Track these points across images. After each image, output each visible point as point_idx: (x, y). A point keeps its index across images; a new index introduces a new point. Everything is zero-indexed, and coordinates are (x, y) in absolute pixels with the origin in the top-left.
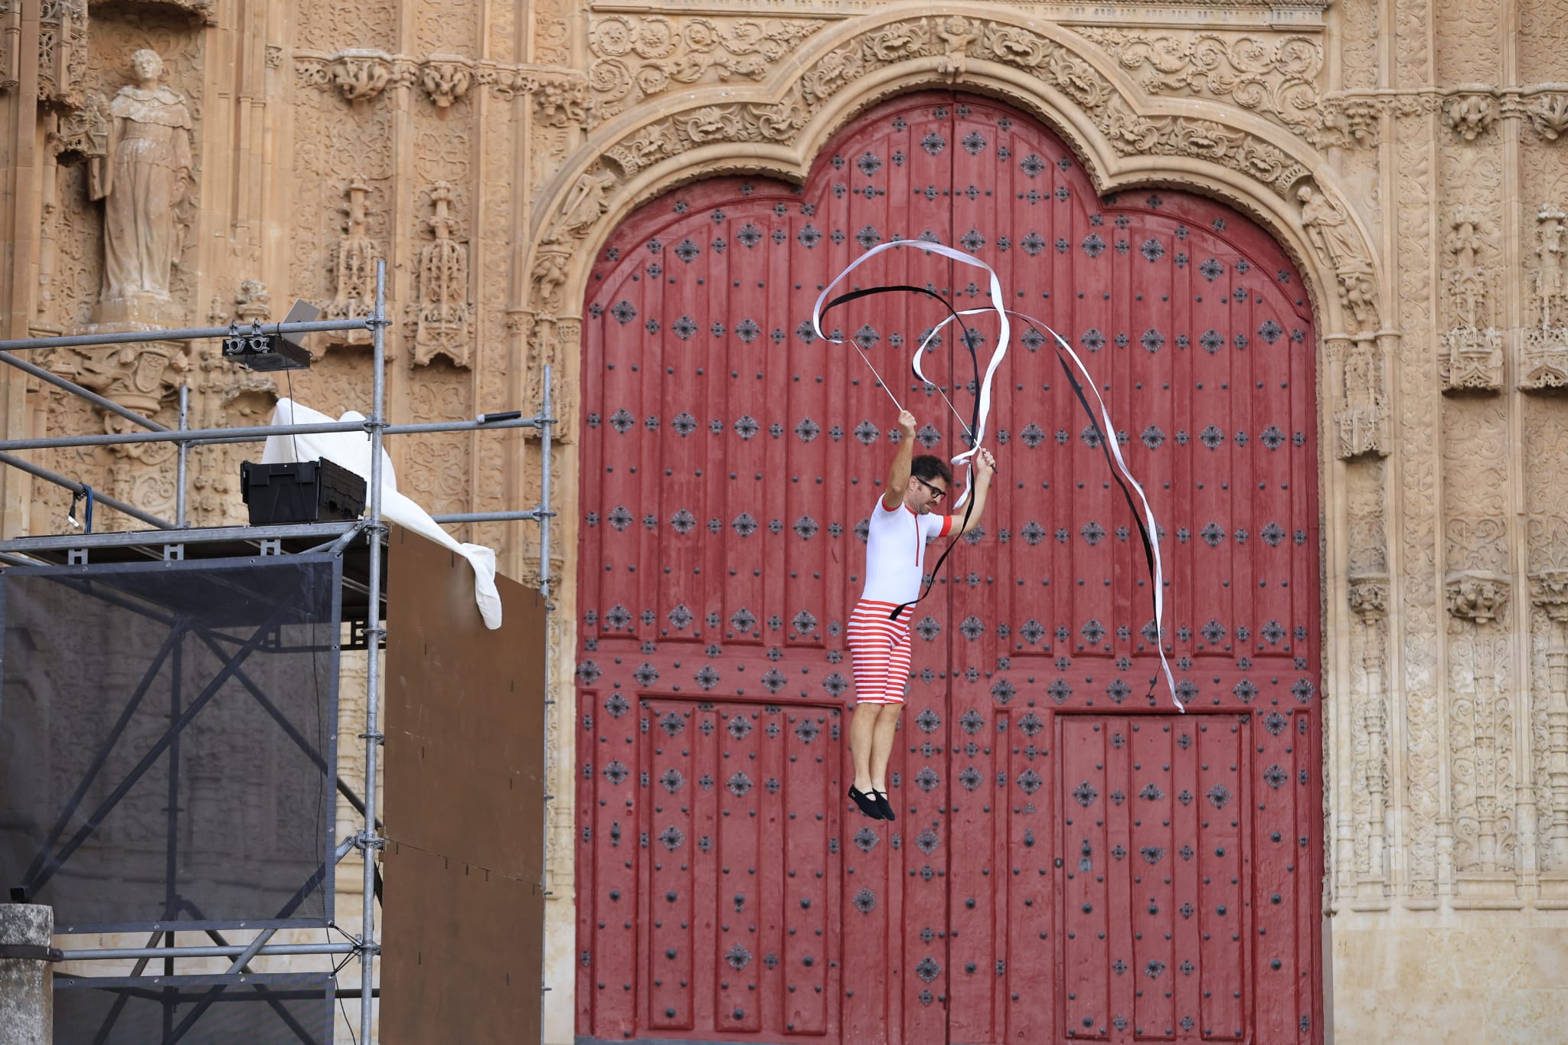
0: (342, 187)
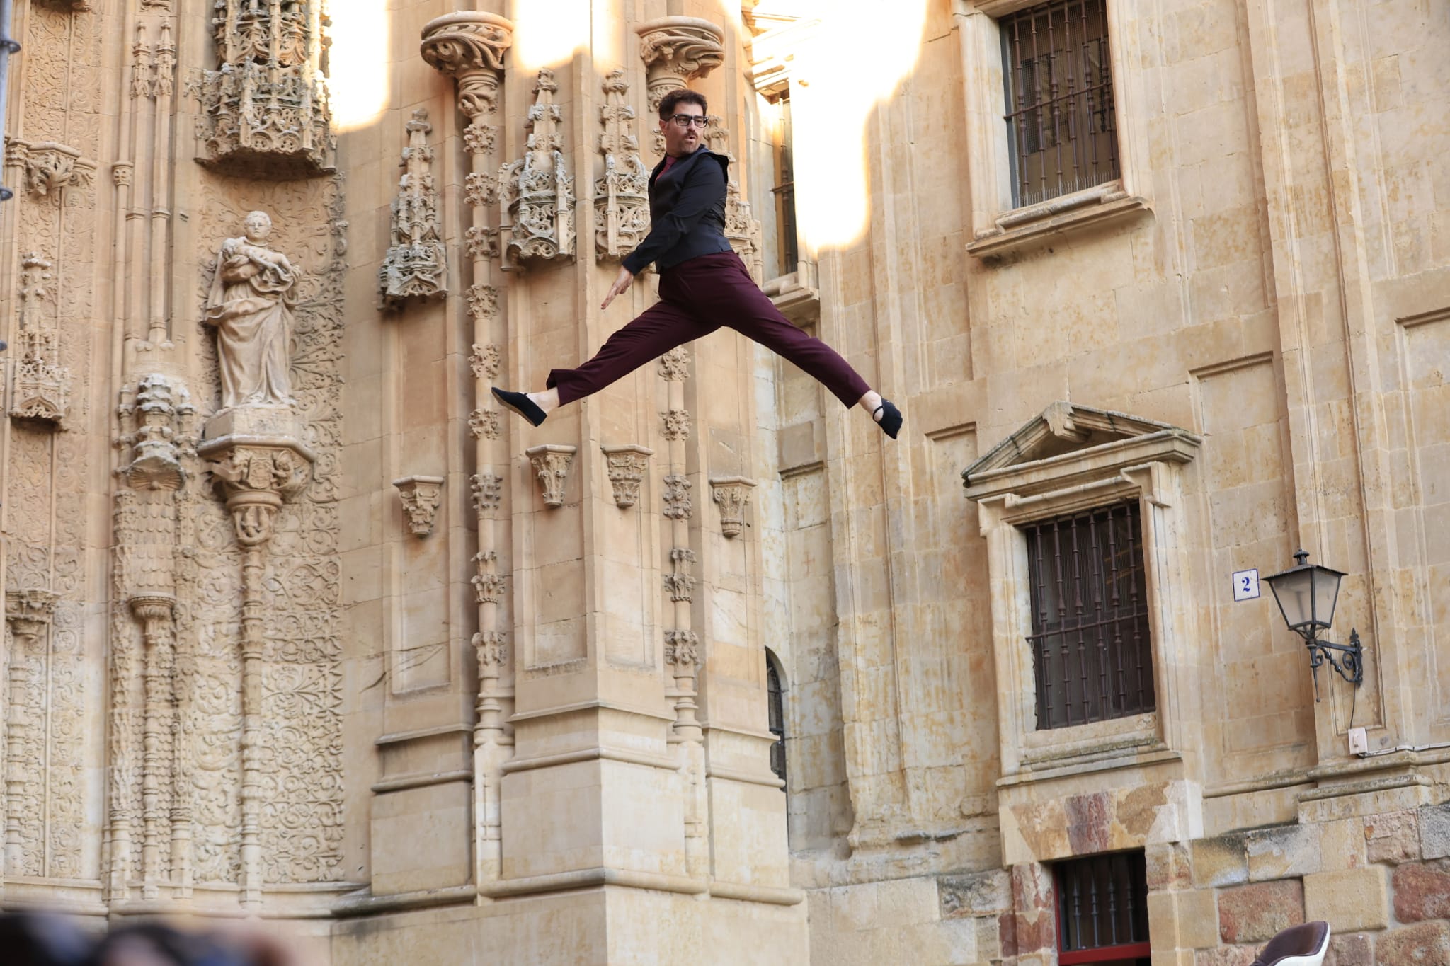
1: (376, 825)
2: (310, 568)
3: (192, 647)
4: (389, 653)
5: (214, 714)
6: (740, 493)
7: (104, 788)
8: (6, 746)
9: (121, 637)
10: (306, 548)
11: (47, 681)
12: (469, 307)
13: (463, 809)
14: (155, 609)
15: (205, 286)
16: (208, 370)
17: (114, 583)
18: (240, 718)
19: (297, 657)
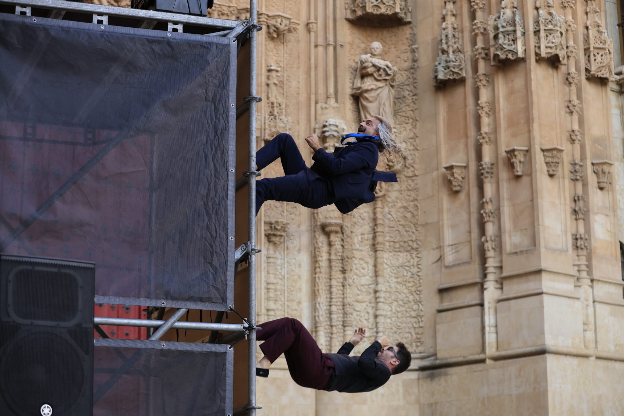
1: (439, 327)
2: (405, 208)
3: (351, 245)
4: (443, 246)
5: (362, 276)
6: (606, 168)
7: (312, 312)
8: (266, 293)
9: (318, 242)
10: (403, 199)
11: (284, 263)
12: (476, 84)
13: (479, 319)
14: (334, 228)
15: (352, 78)
16: (355, 117)
17: (314, 217)
18: (374, 278)
19: (400, 249)
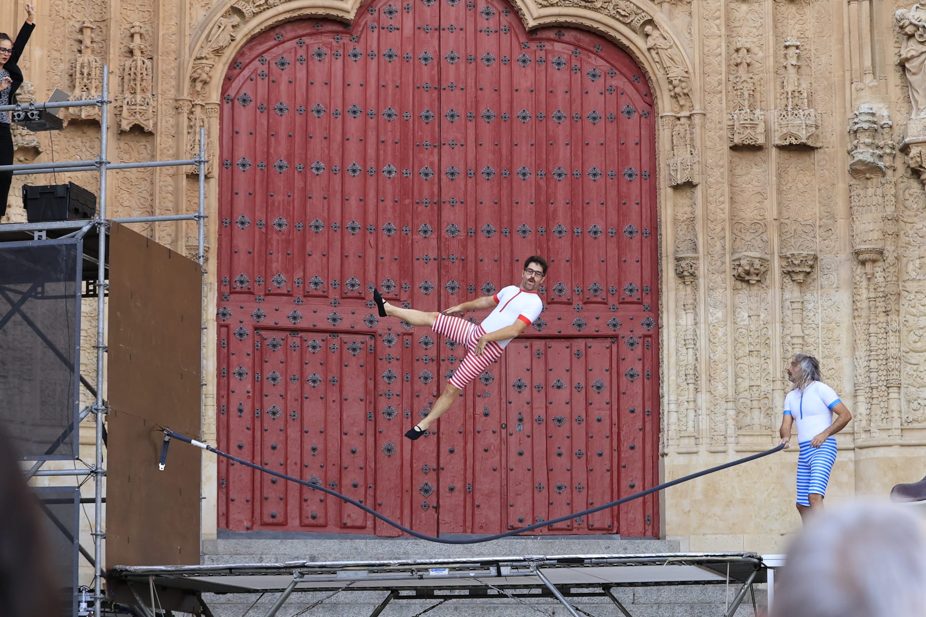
0: (78, 26)
3: (896, 276)
7: (853, 370)
8: (791, 350)
9: (856, 275)
11: (818, 307)
14: (870, 256)
17: (852, 241)
